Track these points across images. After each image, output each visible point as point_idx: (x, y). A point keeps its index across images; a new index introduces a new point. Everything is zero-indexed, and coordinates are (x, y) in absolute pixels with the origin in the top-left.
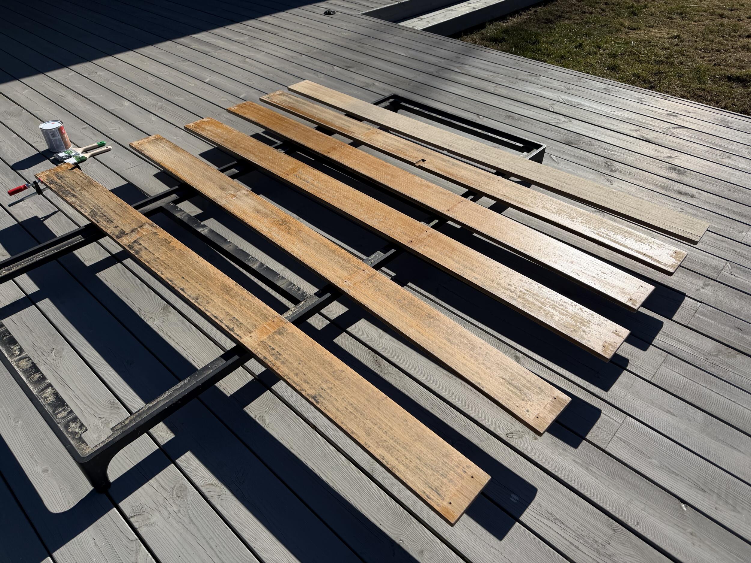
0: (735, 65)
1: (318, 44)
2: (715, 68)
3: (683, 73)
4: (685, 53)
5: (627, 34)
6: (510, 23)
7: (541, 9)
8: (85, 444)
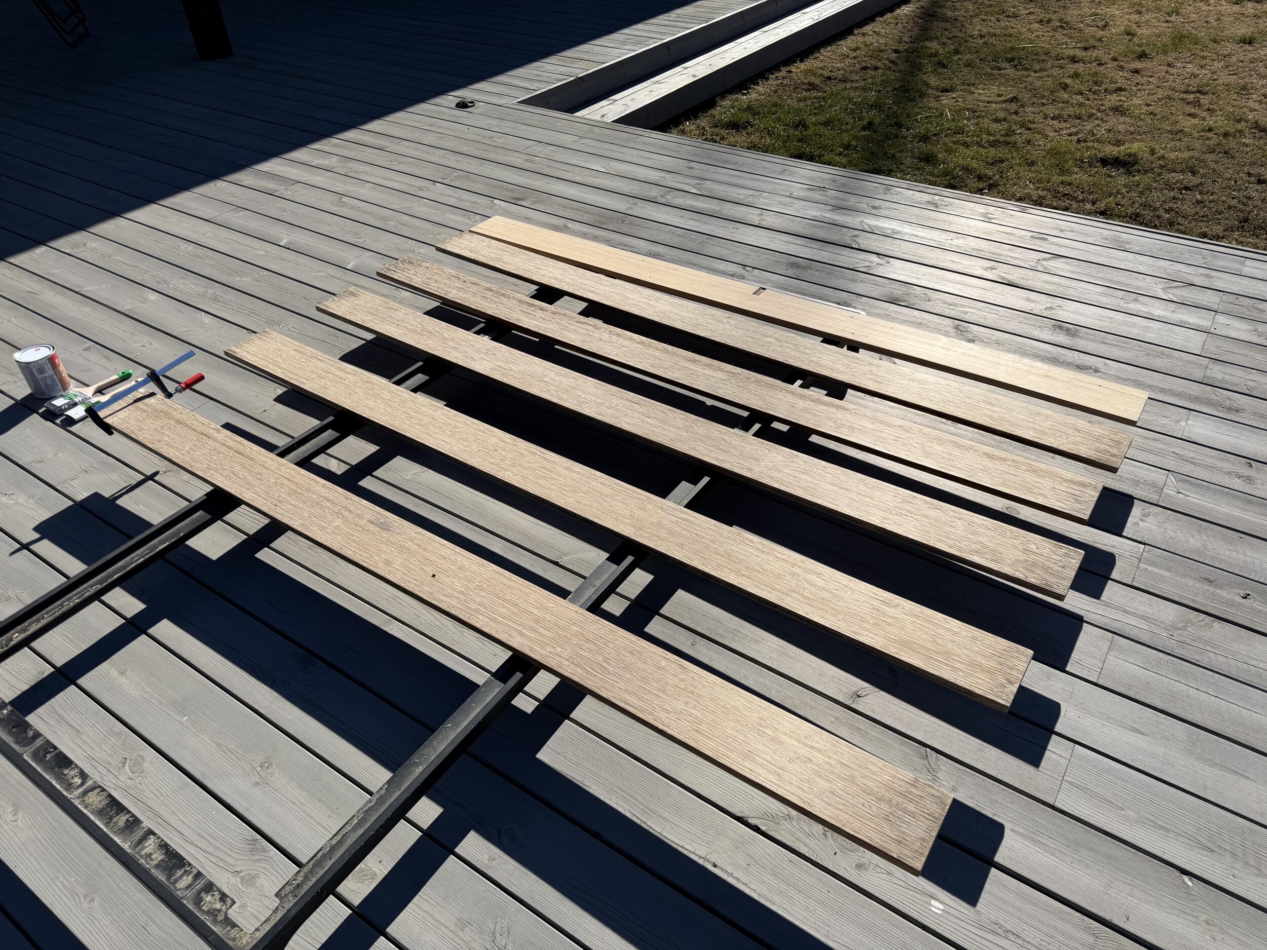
0: (1108, 140)
1: (458, 161)
2: (1079, 147)
3: (1034, 158)
4: (1030, 125)
5: (937, 98)
6: (753, 96)
7: (798, 68)
8: (237, 928)
